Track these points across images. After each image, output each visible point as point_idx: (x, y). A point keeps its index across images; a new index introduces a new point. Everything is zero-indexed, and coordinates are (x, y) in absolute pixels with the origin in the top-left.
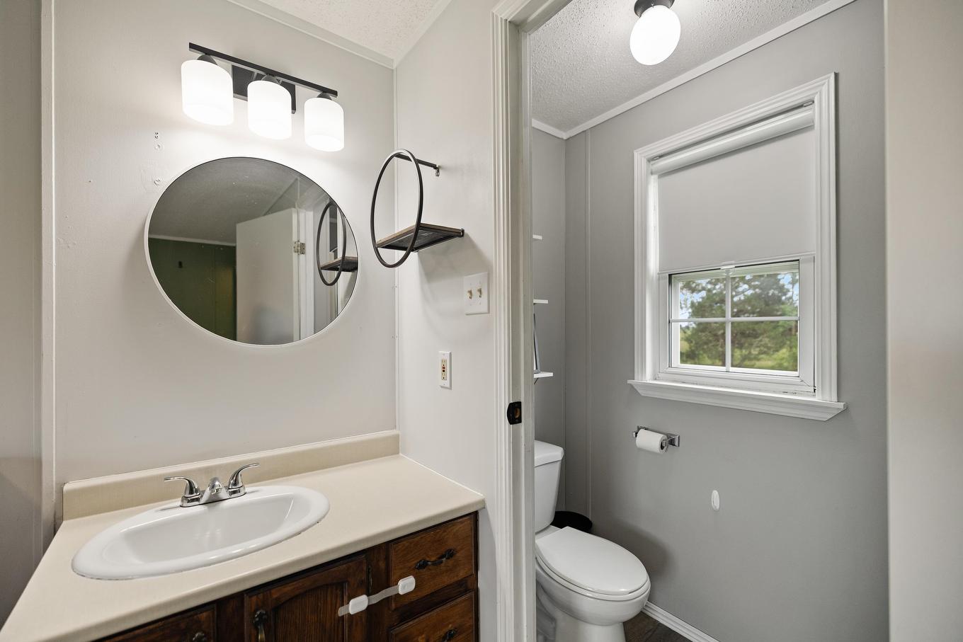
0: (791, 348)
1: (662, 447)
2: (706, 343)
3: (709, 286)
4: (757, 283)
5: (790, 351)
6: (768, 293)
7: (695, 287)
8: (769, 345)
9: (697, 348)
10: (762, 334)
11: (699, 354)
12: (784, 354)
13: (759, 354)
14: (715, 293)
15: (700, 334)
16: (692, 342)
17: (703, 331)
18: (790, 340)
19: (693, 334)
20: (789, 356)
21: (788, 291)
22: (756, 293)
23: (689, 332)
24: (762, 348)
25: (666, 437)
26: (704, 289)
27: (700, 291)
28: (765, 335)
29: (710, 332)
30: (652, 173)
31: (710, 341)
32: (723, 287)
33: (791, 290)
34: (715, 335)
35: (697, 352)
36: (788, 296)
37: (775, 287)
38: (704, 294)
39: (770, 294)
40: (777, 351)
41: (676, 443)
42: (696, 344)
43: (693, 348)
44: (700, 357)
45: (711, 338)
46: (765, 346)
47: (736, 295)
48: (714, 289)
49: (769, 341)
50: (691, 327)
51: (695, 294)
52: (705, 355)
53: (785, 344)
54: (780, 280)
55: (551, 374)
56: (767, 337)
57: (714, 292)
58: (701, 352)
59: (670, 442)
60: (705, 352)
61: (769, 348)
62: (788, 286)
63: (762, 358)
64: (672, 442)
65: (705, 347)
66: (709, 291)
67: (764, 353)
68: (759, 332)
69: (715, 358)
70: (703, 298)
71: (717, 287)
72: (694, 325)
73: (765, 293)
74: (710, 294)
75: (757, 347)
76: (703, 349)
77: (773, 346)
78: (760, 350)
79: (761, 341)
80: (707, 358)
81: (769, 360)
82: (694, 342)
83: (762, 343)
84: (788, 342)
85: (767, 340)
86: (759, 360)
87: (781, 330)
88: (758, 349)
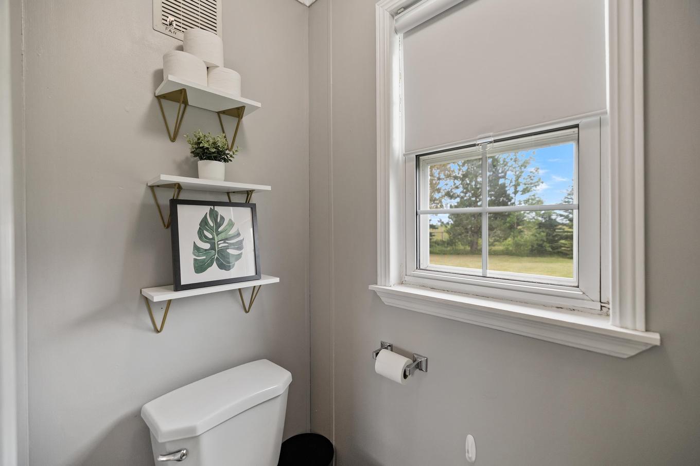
0: (514, 237)
1: (405, 376)
2: (460, 235)
3: (462, 195)
4: (492, 193)
5: (513, 240)
6: (500, 200)
7: (453, 195)
8: (500, 235)
9: (454, 238)
10: (496, 228)
11: (456, 242)
12: (509, 241)
13: (494, 241)
14: (466, 200)
15: (456, 228)
16: (451, 234)
17: (458, 226)
18: (513, 232)
19: (451, 228)
20: (513, 243)
21: (512, 198)
22: (492, 199)
23: (449, 227)
24: (496, 237)
25: (411, 361)
26: (458, 196)
27: (456, 198)
28: (498, 229)
29: (463, 227)
30: (396, 32)
31: (463, 233)
32: (471, 195)
33: (514, 198)
34: (466, 229)
35: (454, 241)
36: (512, 202)
37: (504, 195)
38: (458, 200)
39: (501, 200)
40: (506, 239)
41: (424, 369)
42: (454, 235)
43: (452, 238)
44: (456, 244)
45: (463, 231)
46: (498, 236)
47: (479, 201)
48: (465, 196)
49: (501, 233)
50: (450, 223)
51: (453, 200)
52: (459, 243)
53: (510, 235)
54: (507, 191)
55: (277, 280)
56: (500, 230)
57: (465, 198)
58: (457, 241)
59: (417, 365)
60: (460, 241)
61: (500, 238)
62: (512, 195)
63: (496, 244)
64: (418, 366)
65: (460, 237)
66: (462, 198)
67: (498, 241)
68: (494, 226)
69: (466, 245)
70: (458, 203)
71: (467, 195)
72: (452, 222)
73: (498, 199)
74: (462, 200)
75: (493, 237)
76: (458, 238)
77: (503, 236)
78: (495, 239)
79: (495, 232)
80: (460, 245)
81: (500, 245)
82: (452, 234)
83: (496, 234)
84: (512, 233)
85: (499, 232)
86: (494, 246)
87: (508, 225)
88: (493, 238)
